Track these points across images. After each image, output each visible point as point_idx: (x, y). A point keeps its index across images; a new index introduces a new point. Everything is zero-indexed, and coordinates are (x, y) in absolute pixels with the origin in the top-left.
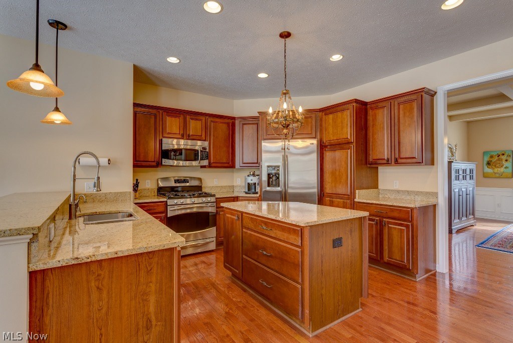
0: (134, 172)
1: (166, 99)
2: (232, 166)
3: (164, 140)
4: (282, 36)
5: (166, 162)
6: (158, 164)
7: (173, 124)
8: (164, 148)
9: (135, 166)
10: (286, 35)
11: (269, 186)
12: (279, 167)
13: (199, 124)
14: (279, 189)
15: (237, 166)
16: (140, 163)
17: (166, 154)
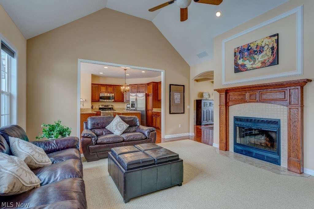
0: (92, 103)
1: (101, 82)
2: (123, 101)
3: (100, 94)
4: (124, 70)
5: (101, 100)
6: (99, 101)
7: (103, 89)
8: (100, 96)
9: (92, 101)
10: (125, 70)
11: (132, 107)
12: (134, 101)
13: (111, 88)
14: (134, 108)
15: (125, 102)
16: (93, 100)
17: (101, 98)
